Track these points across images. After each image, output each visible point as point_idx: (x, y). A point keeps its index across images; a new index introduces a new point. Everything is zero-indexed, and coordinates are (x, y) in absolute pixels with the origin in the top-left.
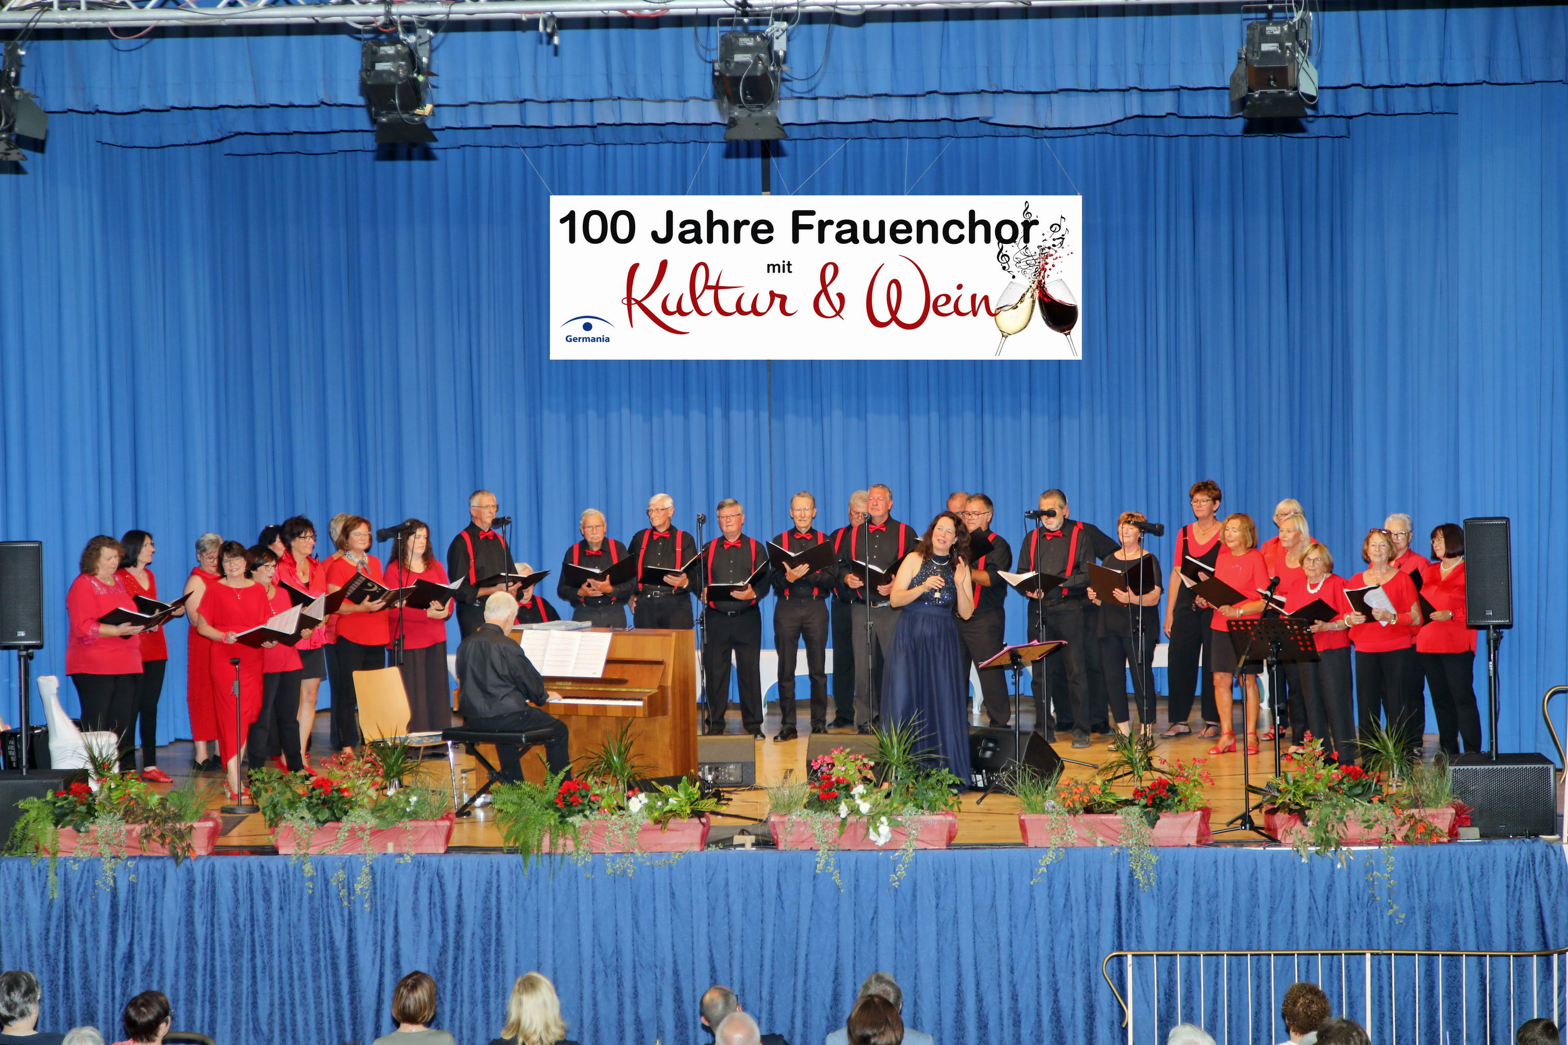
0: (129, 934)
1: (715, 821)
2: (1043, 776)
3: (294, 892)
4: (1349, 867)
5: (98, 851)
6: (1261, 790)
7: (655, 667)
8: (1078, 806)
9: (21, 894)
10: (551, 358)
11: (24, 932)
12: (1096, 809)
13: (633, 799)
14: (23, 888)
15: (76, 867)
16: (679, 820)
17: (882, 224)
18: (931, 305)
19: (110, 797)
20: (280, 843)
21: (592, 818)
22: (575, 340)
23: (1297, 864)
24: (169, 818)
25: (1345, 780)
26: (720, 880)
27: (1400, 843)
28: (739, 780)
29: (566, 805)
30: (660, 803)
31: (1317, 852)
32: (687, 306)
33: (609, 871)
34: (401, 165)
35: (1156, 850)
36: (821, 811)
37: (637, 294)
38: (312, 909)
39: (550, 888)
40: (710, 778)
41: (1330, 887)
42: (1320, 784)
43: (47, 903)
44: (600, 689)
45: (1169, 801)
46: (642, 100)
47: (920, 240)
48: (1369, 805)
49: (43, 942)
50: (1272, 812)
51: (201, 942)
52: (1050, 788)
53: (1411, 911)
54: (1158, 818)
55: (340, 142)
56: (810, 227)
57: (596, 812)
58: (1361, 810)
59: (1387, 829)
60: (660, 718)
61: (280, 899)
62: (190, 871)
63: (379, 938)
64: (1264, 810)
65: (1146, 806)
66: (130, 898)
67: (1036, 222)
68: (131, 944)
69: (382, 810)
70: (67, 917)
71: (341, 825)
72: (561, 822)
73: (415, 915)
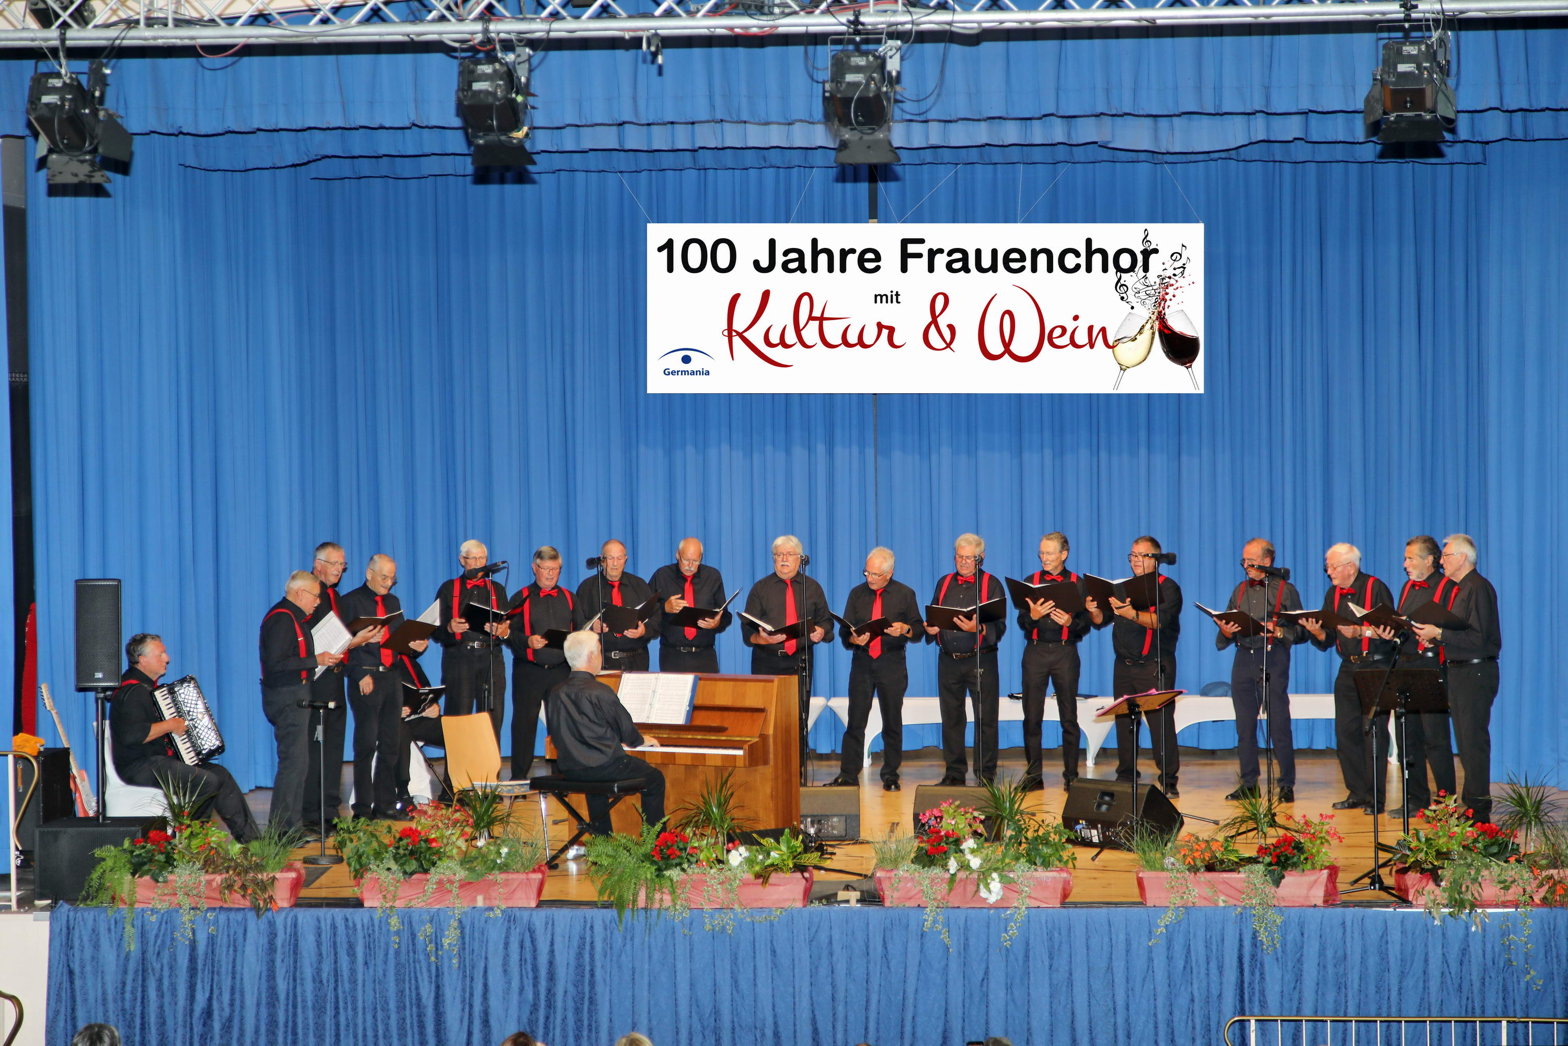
0: (208, 988)
1: (819, 875)
2: (1162, 831)
3: (380, 947)
4: (1484, 930)
5: (176, 902)
6: (1392, 848)
7: (756, 714)
8: (1199, 863)
9: (96, 946)
10: (648, 392)
11: (100, 986)
12: (1218, 867)
13: (733, 852)
14: (98, 939)
15: (154, 919)
16: (781, 875)
17: (994, 252)
18: (1046, 337)
19: (189, 845)
20: (366, 895)
21: (690, 871)
22: (673, 373)
23: (1429, 927)
24: (251, 868)
25: (1480, 838)
26: (823, 937)
27: (1538, 905)
28: (843, 833)
29: (663, 858)
30: (761, 857)
31: (1450, 914)
32: (791, 338)
33: (708, 927)
34: (493, 189)
35: (1280, 910)
36: (929, 867)
37: (739, 325)
38: (398, 964)
39: (646, 945)
40: (812, 831)
41: (1464, 951)
42: (1454, 842)
43: (123, 956)
44: (699, 737)
45: (1295, 859)
46: (745, 122)
47: (1034, 269)
48: (1505, 865)
49: (119, 996)
50: (1403, 871)
51: (282, 997)
52: (1169, 845)
53: (1550, 977)
54: (1283, 877)
55: (430, 166)
56: (919, 256)
57: (694, 866)
58: (1496, 870)
59: (1524, 891)
60: (760, 768)
61: (365, 955)
62: (271, 924)
63: (467, 995)
64: (1395, 869)
65: (1270, 864)
66: (210, 951)
67: (1156, 251)
68: (210, 999)
69: (472, 862)
70: (144, 971)
71: (428, 877)
72: (657, 876)
73: (505, 971)
